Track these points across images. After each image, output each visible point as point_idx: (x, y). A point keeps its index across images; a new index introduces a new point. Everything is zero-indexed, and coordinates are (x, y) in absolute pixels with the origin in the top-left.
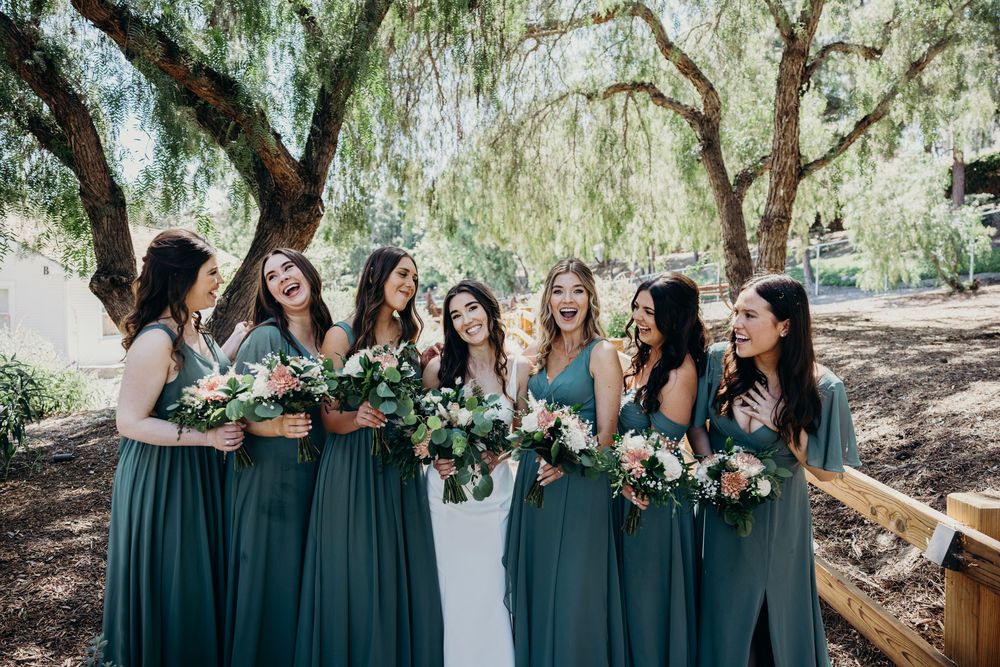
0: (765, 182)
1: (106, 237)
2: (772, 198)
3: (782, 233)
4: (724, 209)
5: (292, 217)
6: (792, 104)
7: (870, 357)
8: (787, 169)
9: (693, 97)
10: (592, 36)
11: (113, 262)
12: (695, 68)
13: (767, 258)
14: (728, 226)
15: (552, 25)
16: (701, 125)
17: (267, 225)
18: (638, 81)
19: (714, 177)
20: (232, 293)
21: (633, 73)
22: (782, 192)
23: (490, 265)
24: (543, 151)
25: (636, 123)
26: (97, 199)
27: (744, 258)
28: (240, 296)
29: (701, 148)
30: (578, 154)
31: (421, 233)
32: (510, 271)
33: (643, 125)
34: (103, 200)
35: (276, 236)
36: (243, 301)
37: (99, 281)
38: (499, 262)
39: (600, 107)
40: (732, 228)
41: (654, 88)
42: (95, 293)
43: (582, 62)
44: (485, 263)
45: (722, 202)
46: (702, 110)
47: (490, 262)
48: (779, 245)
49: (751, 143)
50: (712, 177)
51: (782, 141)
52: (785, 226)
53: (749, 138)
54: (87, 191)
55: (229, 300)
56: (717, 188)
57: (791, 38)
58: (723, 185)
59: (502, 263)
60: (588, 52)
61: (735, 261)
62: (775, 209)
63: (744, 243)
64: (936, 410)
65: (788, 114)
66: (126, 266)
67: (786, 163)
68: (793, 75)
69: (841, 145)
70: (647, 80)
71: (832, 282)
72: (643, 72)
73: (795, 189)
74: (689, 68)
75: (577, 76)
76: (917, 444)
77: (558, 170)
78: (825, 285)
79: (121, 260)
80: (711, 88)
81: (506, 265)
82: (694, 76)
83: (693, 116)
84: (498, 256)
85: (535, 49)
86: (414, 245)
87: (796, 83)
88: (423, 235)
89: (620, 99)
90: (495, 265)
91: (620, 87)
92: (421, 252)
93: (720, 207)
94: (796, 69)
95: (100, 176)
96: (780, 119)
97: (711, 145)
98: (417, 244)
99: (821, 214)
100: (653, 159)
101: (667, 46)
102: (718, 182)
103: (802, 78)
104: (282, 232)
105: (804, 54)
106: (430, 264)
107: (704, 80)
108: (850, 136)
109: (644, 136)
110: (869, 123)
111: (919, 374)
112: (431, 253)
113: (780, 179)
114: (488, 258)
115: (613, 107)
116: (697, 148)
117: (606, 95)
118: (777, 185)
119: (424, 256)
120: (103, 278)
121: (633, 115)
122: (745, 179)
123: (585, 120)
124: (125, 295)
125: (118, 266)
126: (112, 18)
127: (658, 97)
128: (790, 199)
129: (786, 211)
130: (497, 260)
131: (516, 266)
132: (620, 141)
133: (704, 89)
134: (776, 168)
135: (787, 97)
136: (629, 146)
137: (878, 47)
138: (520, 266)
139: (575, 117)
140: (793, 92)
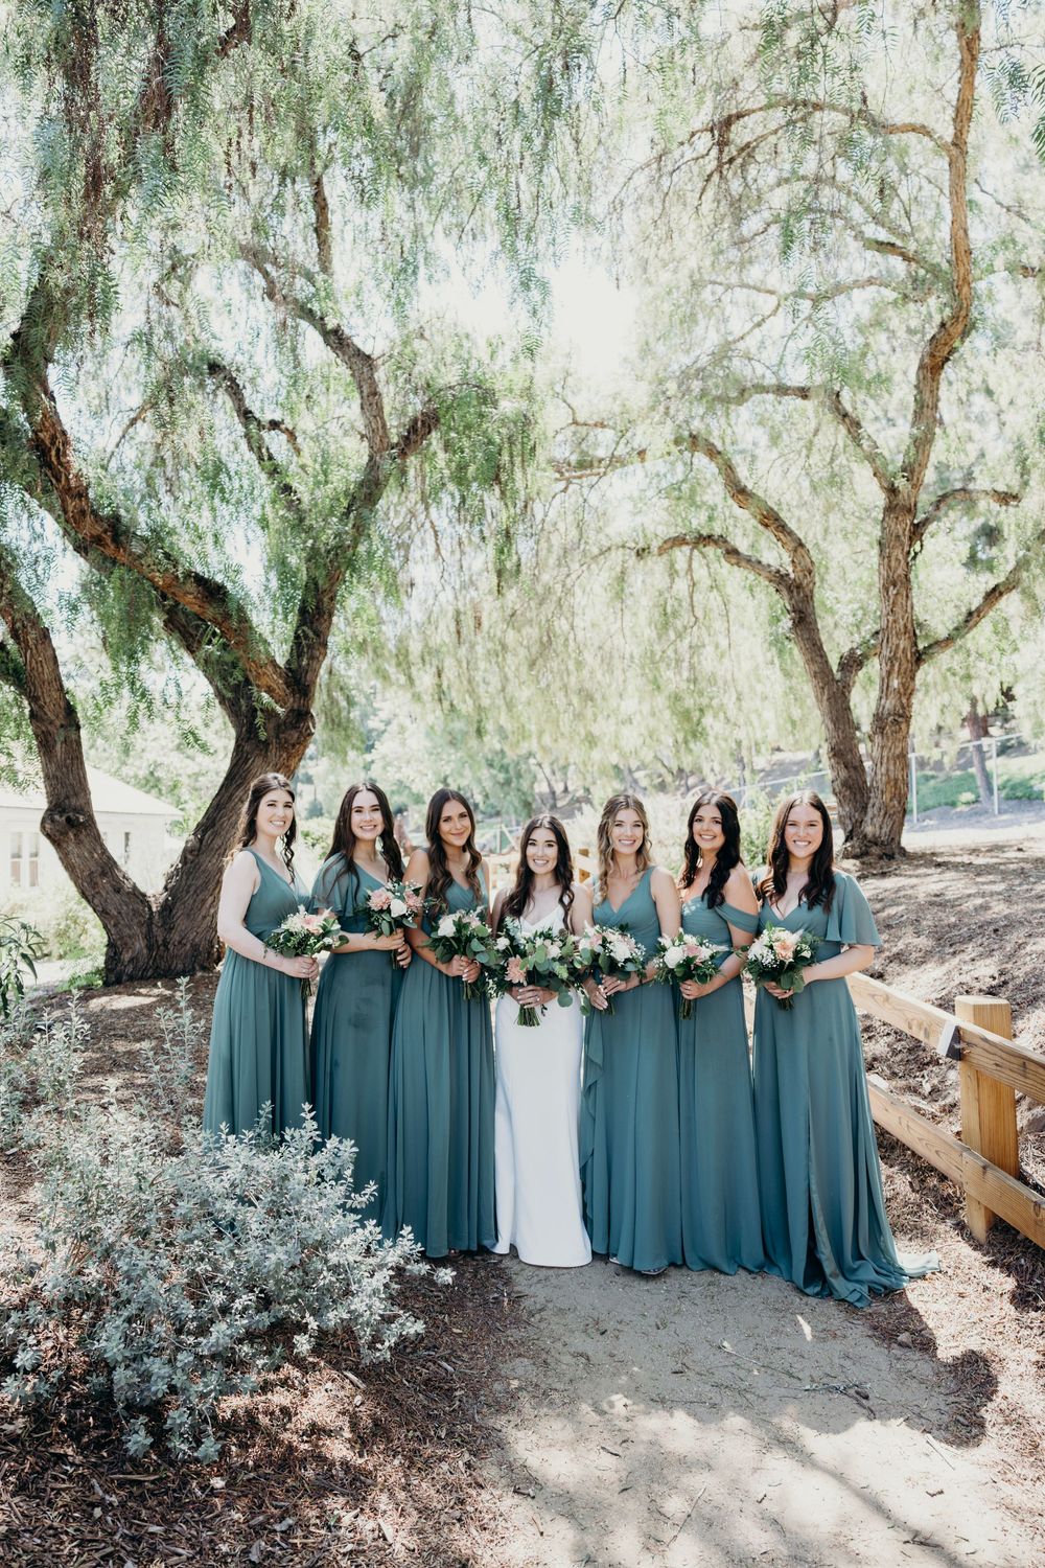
0: (874, 668)
1: (59, 768)
2: (885, 689)
3: (900, 736)
4: (825, 703)
5: (277, 737)
6: (900, 571)
7: (992, 894)
8: (900, 654)
9: (775, 555)
10: (640, 473)
11: (67, 797)
12: (777, 519)
13: (883, 770)
14: (831, 726)
15: (585, 464)
16: (790, 591)
17: (247, 748)
18: (705, 533)
19: (810, 661)
20: (204, 832)
21: (698, 521)
22: (895, 683)
23: (494, 777)
24: (578, 622)
25: (706, 582)
26: (51, 723)
27: (855, 768)
28: (216, 834)
29: (790, 624)
30: (628, 624)
31: (382, 726)
32: (525, 785)
33: (715, 586)
34: (58, 723)
35: (259, 761)
36: (218, 841)
37: (53, 821)
38: (507, 771)
39: (656, 566)
40: (837, 729)
41: (726, 541)
42: (48, 836)
43: (629, 506)
44: (485, 773)
45: (822, 694)
46: (790, 570)
47: (494, 772)
48: (898, 751)
49: (860, 613)
50: (807, 661)
51: (891, 618)
52: (903, 726)
53: (856, 606)
54: (41, 713)
55: (201, 841)
56: (815, 675)
57: (892, 491)
58: (822, 672)
59: (512, 773)
60: (636, 494)
61: (844, 774)
62: (889, 704)
63: (853, 749)
64: (1034, 948)
65: (897, 584)
66: (82, 801)
67: (898, 646)
68: (898, 537)
69: (967, 621)
70: (717, 531)
71: (1019, 794)
72: (711, 519)
73: (913, 679)
74: (772, 520)
75: (622, 526)
76: (1005, 983)
77: (600, 648)
78: (1008, 798)
79: (76, 795)
80: (801, 545)
81: (519, 776)
82: (777, 529)
83: (780, 579)
84: (506, 761)
85: (565, 490)
86: (372, 746)
87: (902, 545)
88: (384, 732)
89: (680, 555)
90: (501, 777)
91: (679, 541)
92: (384, 757)
93: (819, 701)
94: (903, 527)
95: (55, 695)
96: (887, 590)
97: (804, 620)
98: (377, 744)
99: (979, 698)
100: (733, 629)
101: (740, 493)
102: (815, 668)
103: (910, 538)
104: (266, 756)
105: (911, 510)
106: (398, 776)
107: (790, 533)
108: (978, 610)
109: (719, 599)
110: (1001, 594)
111: (1034, 911)
112: (397, 759)
113: (893, 666)
114: (491, 765)
115: (672, 565)
116: (787, 623)
117: (662, 551)
118: (889, 673)
119: (389, 764)
120: (57, 817)
121: (700, 573)
122: (853, 663)
123: (636, 581)
124: (82, 837)
125: (73, 801)
126: (105, 532)
127: (732, 553)
128: (907, 692)
129: (903, 707)
130: (504, 768)
131: (535, 777)
132: (685, 604)
133: (792, 545)
134: (886, 652)
135: (893, 564)
136: (699, 614)
137: (1015, 491)
138: (540, 776)
139: (622, 578)
140: (901, 557)
